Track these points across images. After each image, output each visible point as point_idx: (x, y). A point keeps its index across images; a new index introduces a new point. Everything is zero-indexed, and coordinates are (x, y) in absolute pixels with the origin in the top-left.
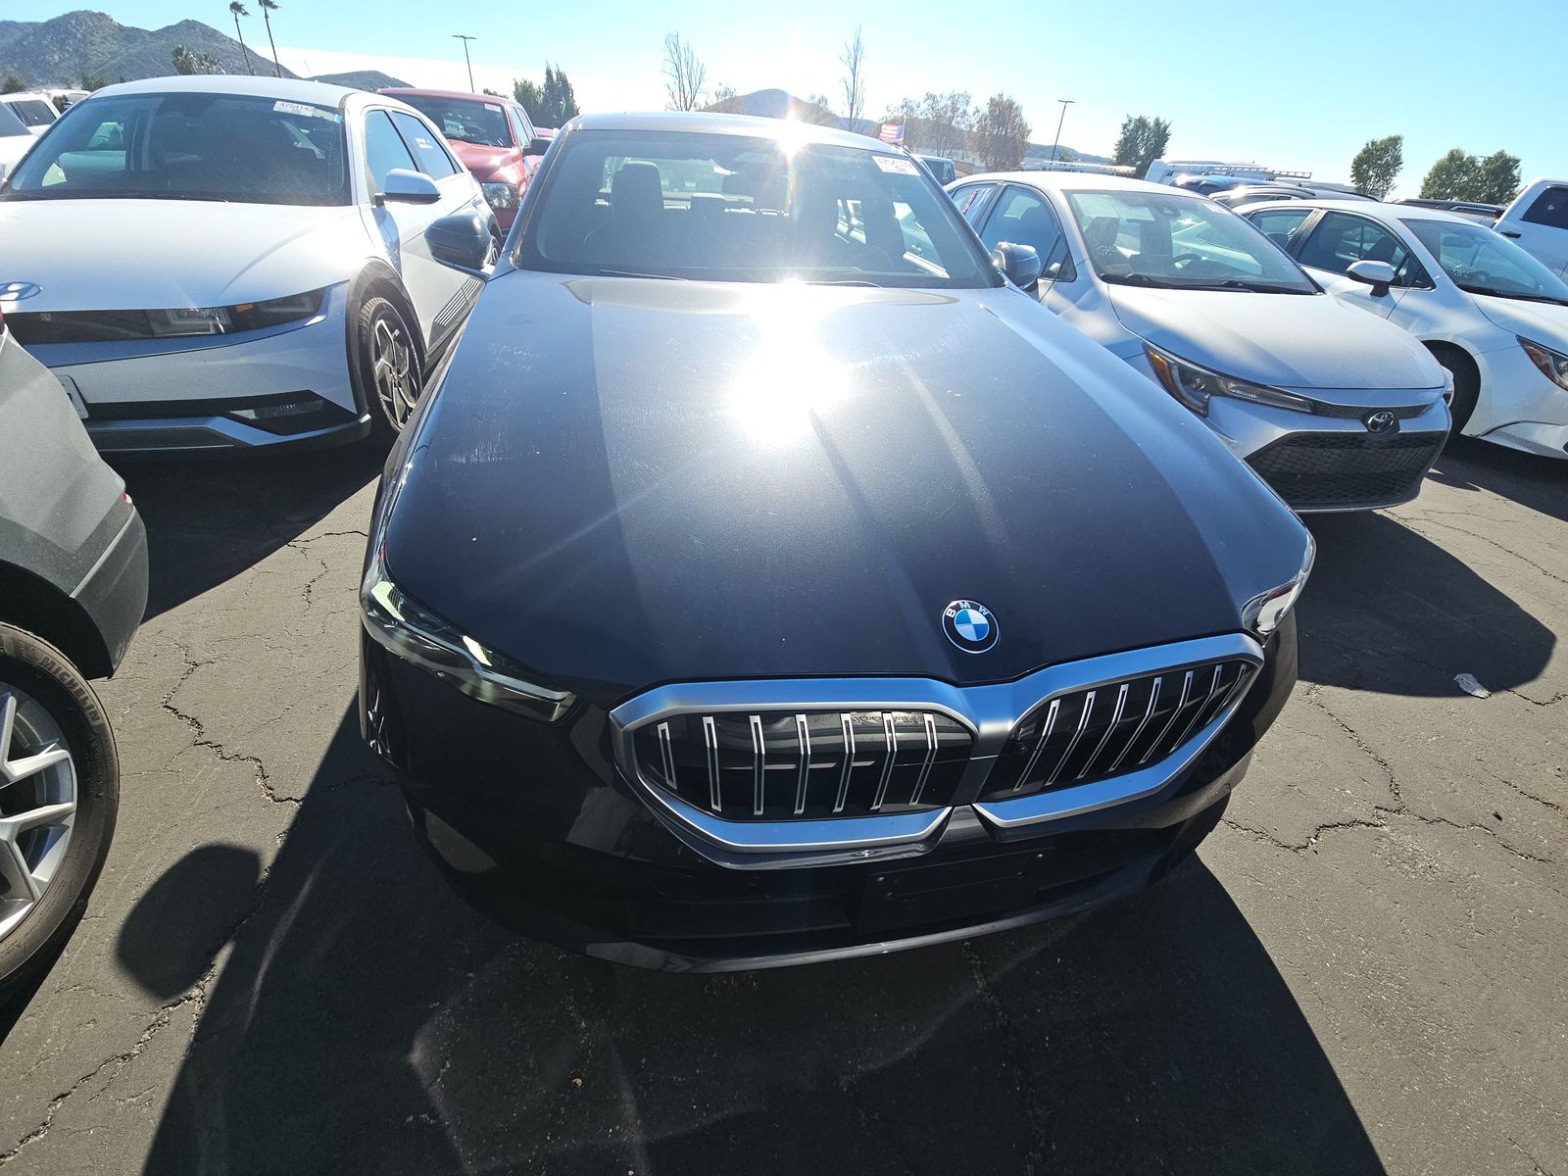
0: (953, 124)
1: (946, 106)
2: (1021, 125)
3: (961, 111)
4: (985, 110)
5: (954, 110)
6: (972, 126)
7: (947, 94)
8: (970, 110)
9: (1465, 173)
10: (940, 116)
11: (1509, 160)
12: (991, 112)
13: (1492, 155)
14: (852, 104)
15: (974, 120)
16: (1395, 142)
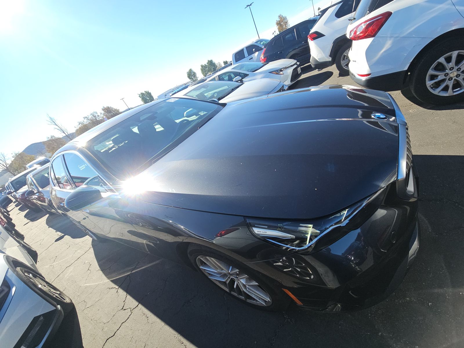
0: (98, 119)
1: (92, 117)
2: (115, 110)
3: (97, 116)
4: (103, 112)
5: (95, 117)
6: (103, 117)
7: (89, 114)
8: (99, 114)
9: (206, 68)
10: (92, 120)
11: (210, 61)
12: (105, 111)
13: (207, 62)
14: (64, 132)
15: (102, 116)
16: (191, 70)
